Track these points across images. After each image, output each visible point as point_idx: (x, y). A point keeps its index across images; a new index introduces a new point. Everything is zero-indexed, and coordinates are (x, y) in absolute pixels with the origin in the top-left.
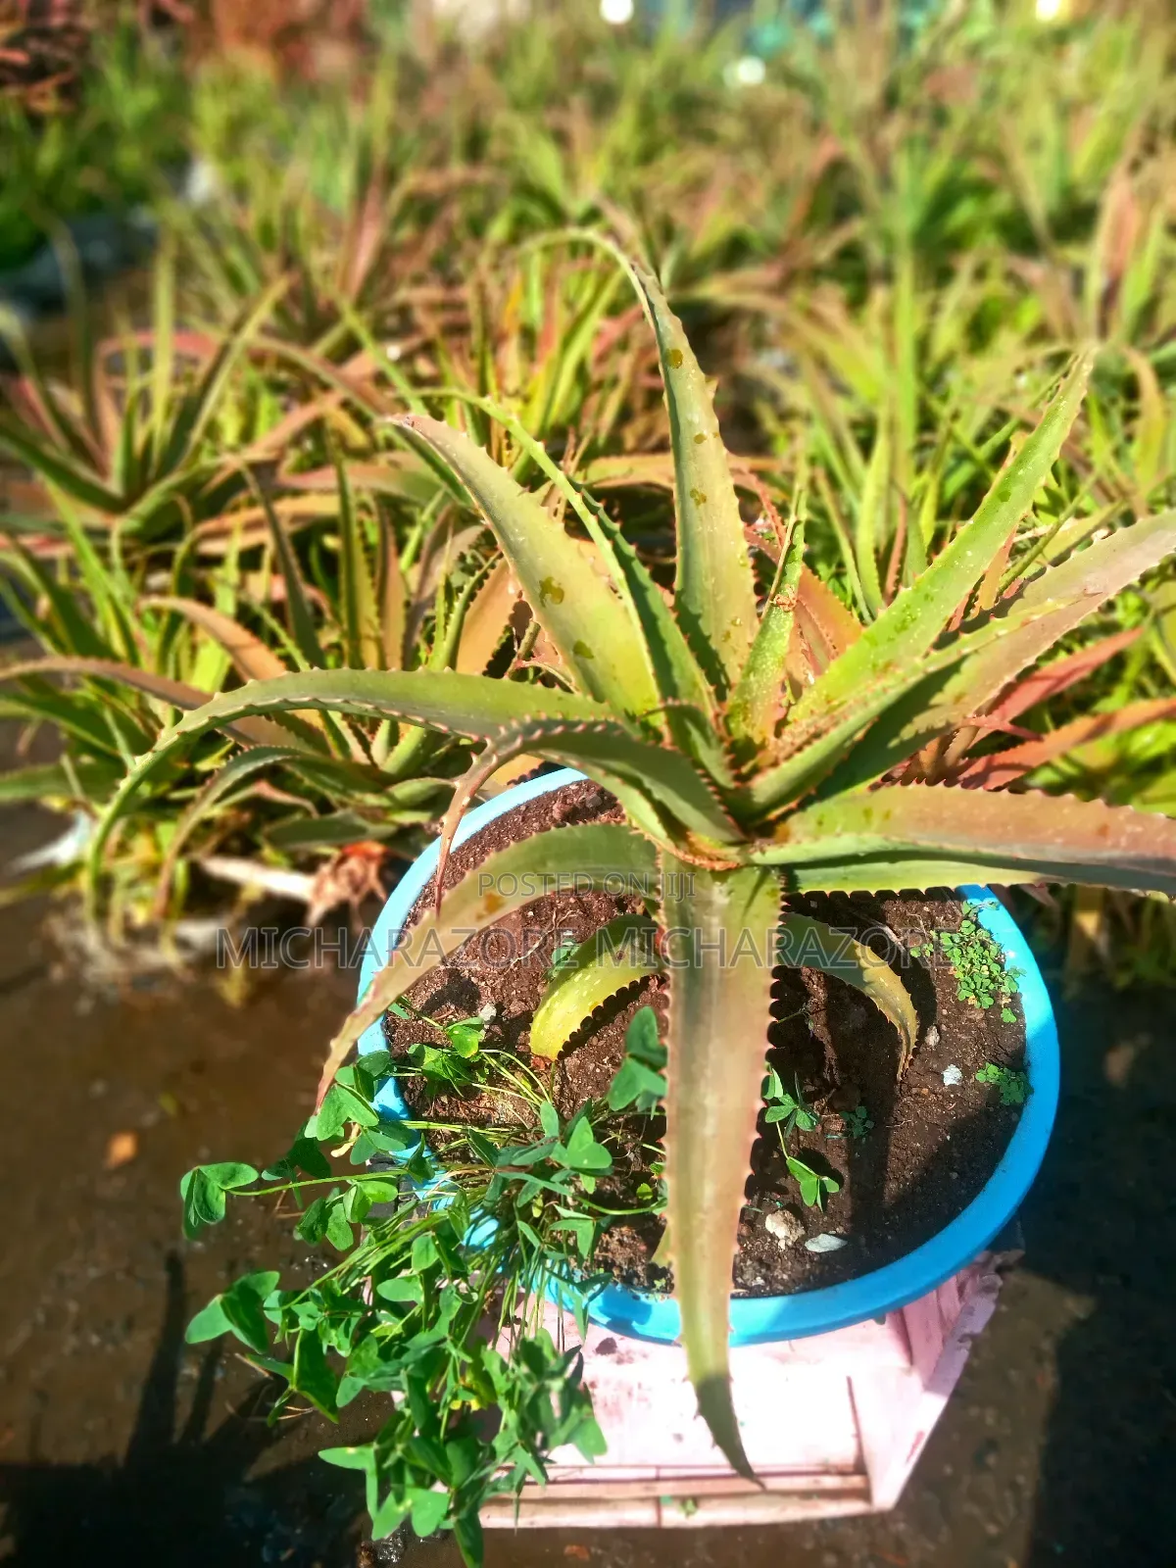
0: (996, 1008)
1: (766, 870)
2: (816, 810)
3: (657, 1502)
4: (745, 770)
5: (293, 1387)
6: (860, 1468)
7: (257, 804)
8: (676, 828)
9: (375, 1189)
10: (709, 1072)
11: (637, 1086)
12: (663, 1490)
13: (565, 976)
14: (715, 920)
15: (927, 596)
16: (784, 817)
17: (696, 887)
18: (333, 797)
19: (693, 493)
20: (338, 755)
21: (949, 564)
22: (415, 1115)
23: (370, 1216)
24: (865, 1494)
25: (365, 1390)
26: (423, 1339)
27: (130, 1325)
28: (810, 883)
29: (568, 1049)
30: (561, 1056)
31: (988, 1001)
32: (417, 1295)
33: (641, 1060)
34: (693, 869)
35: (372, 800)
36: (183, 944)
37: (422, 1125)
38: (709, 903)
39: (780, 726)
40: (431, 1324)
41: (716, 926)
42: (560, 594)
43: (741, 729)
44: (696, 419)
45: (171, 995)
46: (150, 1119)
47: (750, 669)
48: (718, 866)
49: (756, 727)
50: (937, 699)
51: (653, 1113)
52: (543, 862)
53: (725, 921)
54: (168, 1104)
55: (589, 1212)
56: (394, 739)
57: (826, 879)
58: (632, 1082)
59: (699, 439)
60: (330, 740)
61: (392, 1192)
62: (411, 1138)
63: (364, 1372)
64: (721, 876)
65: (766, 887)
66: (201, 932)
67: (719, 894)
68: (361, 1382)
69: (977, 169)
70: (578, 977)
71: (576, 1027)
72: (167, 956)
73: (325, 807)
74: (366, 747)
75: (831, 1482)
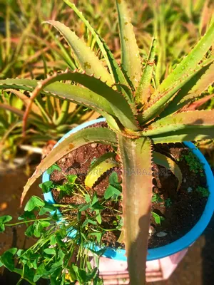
0: (199, 173)
1: (146, 137)
2: (159, 121)
3: (118, 279)
4: (140, 110)
5: (22, 277)
6: (160, 270)
7: (30, 133)
8: (121, 127)
9: (44, 223)
10: (135, 194)
11: (112, 193)
12: (119, 277)
13: (93, 167)
14: (133, 151)
15: (191, 59)
16: (150, 124)
17: (127, 143)
18: (45, 131)
19: (125, 38)
20: (45, 122)
21: (198, 48)
22: (56, 203)
23: (43, 230)
24: (161, 276)
25: (41, 278)
26: (56, 265)
27: (5, 243)
28: (157, 141)
29: (95, 185)
30: (93, 187)
31: (197, 171)
32: (54, 253)
33: (113, 186)
34: (126, 138)
35: (53, 131)
36: (15, 163)
37: (57, 205)
38: (131, 146)
39: (149, 99)
40: (58, 260)
41: (133, 152)
42: (90, 66)
43: (139, 100)
44: (125, 18)
45: (14, 174)
46: (10, 200)
47: (141, 83)
48: (133, 137)
49: (143, 100)
50: (190, 92)
51: (117, 200)
52: (86, 136)
53: (136, 151)
54: (14, 197)
55: (100, 230)
56: (57, 117)
57: (161, 140)
58: (111, 191)
59: (126, 23)
60: (44, 118)
61: (49, 224)
62: (54, 209)
63: (41, 273)
64: (133, 140)
65: (146, 142)
66: (20, 161)
67: (133, 144)
68: (40, 276)
69: (175, 9)
70: (97, 167)
71: (96, 180)
72: (12, 166)
73: (44, 133)
74: (51, 119)
75: (154, 274)
